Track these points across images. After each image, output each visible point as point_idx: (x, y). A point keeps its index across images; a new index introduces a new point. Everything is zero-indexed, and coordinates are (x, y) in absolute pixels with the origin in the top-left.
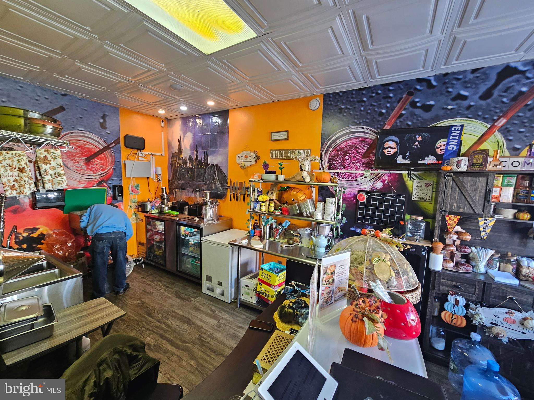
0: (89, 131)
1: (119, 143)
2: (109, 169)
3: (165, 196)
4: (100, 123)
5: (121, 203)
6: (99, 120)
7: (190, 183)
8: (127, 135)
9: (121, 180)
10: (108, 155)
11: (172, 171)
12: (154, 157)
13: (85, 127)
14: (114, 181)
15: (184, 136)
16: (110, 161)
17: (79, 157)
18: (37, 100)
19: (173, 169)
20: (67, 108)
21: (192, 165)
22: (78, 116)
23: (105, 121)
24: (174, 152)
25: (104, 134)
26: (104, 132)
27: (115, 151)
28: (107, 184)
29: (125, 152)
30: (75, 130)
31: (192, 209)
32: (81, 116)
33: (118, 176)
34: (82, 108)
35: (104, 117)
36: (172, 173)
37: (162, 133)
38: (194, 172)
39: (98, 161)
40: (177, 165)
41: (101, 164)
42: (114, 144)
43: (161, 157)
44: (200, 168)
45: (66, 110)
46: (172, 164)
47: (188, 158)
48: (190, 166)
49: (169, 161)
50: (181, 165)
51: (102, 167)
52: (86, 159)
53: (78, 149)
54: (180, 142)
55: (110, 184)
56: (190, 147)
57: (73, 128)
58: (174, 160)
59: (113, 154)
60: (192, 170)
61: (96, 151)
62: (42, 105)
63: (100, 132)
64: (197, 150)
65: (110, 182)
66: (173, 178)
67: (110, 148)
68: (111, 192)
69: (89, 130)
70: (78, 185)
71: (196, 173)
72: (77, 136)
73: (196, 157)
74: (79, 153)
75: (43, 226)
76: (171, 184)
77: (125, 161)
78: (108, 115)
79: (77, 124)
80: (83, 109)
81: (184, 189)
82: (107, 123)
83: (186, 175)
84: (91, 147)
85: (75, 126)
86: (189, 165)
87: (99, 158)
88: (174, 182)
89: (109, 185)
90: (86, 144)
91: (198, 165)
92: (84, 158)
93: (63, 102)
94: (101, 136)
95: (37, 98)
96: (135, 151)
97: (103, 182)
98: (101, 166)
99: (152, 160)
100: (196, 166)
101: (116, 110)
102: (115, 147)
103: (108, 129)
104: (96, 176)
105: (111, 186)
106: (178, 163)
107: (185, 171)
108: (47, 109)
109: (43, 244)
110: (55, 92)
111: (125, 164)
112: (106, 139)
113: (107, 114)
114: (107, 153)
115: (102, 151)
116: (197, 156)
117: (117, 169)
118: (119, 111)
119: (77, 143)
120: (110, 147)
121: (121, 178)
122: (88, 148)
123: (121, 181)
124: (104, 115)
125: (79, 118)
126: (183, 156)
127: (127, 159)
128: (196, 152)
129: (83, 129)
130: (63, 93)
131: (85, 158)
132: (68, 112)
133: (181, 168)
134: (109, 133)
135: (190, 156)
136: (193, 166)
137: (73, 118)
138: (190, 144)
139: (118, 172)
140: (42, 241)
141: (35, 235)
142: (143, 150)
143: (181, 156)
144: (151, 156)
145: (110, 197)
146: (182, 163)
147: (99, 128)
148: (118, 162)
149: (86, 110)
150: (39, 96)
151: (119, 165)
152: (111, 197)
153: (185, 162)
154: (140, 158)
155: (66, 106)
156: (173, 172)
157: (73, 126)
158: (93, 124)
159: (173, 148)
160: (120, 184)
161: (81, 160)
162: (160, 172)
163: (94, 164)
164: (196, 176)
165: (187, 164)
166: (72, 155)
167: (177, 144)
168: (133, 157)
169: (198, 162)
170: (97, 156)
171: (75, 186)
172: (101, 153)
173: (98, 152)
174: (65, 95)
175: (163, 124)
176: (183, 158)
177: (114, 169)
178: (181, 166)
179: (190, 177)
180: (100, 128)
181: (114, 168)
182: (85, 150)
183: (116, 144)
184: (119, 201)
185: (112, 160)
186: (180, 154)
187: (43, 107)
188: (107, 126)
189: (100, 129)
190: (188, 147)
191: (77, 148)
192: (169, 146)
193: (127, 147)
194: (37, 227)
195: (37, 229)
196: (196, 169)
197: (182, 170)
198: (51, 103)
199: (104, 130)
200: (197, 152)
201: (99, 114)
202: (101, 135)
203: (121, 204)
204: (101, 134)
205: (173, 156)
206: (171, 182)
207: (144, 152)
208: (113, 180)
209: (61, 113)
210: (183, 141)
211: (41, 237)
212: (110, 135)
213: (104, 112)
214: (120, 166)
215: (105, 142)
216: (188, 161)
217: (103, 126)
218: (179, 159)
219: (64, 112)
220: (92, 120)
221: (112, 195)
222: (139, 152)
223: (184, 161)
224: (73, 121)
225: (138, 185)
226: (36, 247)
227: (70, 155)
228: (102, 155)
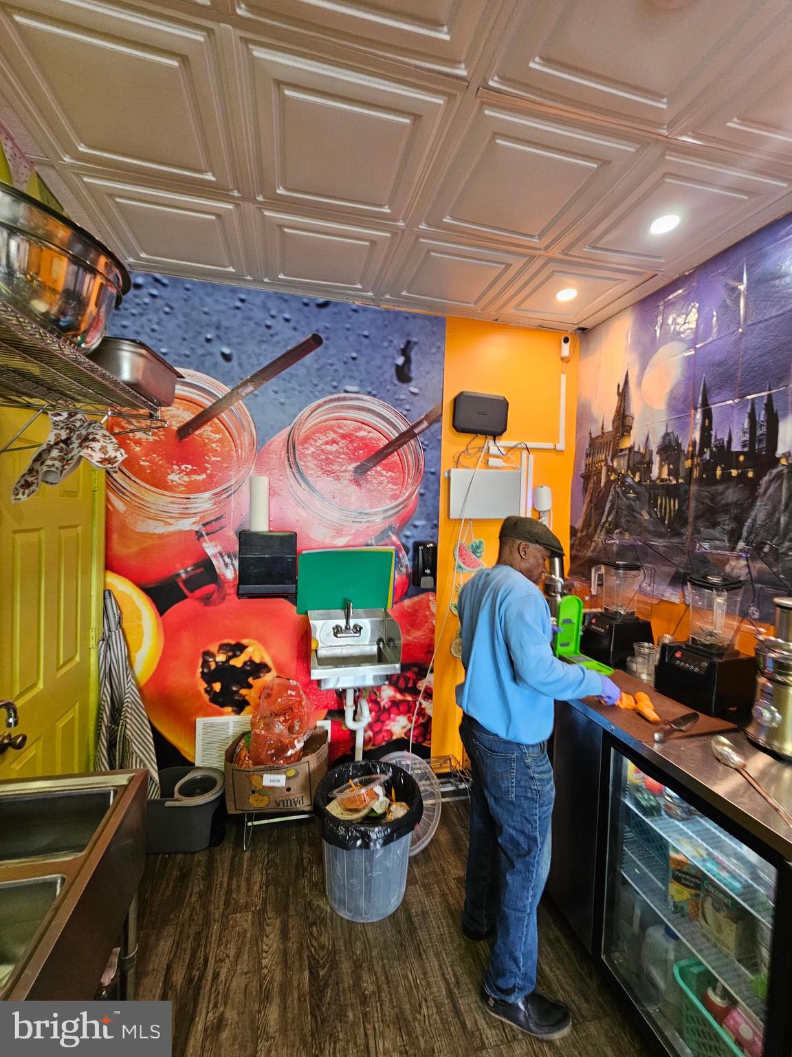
0: (369, 393)
1: (438, 419)
2: (407, 494)
3: (559, 586)
4: (397, 366)
5: (430, 593)
6: (394, 358)
7: (658, 543)
8: (461, 394)
9: (436, 526)
10: (409, 457)
11: (588, 499)
12: (531, 457)
13: (361, 383)
14: (419, 529)
15: (643, 369)
16: (412, 472)
17: (341, 465)
18: (268, 327)
19: (590, 491)
20: (327, 339)
21: (674, 473)
22: (348, 355)
23: (408, 361)
24: (596, 433)
25: (403, 397)
26: (404, 391)
27: (426, 442)
28: (399, 538)
29: (452, 443)
30: (339, 392)
31: (678, 668)
32: (354, 355)
33: (428, 515)
34: (359, 332)
35: (405, 352)
36: (585, 507)
37: (563, 377)
38: (684, 501)
39: (384, 472)
40: (608, 476)
41: (389, 482)
42: (425, 424)
43: (554, 454)
44: (717, 482)
45: (325, 342)
46: (586, 477)
47: (654, 447)
48: (665, 476)
49: (577, 465)
50: (624, 476)
51: (392, 490)
52: (356, 469)
53: (342, 443)
54: (623, 394)
55: (407, 537)
56: (672, 398)
57: (335, 387)
58: (596, 459)
59: (421, 453)
60: (670, 491)
61: (382, 446)
62: (276, 339)
63: (395, 393)
64: (705, 403)
65: (408, 533)
66: (587, 523)
67: (415, 435)
68: (406, 560)
69: (369, 389)
70: (334, 537)
71: (693, 504)
72: (343, 407)
73: (697, 436)
74: (344, 453)
75: (255, 642)
76: (579, 544)
77: (449, 472)
78: (416, 343)
79: (344, 377)
80: (359, 335)
81: (637, 568)
82: (413, 367)
83: (644, 513)
84: (371, 435)
85: (340, 382)
86: (658, 471)
87: (386, 465)
88: (590, 537)
89: (404, 540)
90: (360, 429)
91: (708, 468)
92: (351, 467)
93: (321, 323)
94: (397, 403)
95: (269, 322)
96: (479, 441)
97: (390, 533)
98: (390, 486)
99: (528, 463)
100: (696, 474)
101: (437, 324)
102: (427, 431)
103: (413, 383)
104: (375, 514)
105: (410, 544)
106: (611, 469)
107: (638, 498)
108: (286, 346)
109: (250, 686)
110: (305, 300)
111: (449, 478)
112: (408, 410)
113: (415, 339)
114: (408, 450)
115: (395, 445)
116: (706, 430)
117: (429, 496)
118: (444, 326)
119: (340, 427)
120: (416, 431)
121: (435, 522)
122: (362, 439)
123: (435, 531)
124: (409, 342)
125: (350, 360)
126: (634, 439)
127: (457, 464)
128: (699, 416)
129: (355, 389)
130: (321, 300)
131: (355, 465)
132: (327, 348)
133: (623, 483)
134: (414, 394)
135: (667, 435)
136: (682, 473)
137: (336, 362)
138: (668, 390)
139: (429, 503)
140: (250, 680)
141: (238, 662)
142: (501, 434)
143: (626, 443)
144: (525, 453)
145: (404, 577)
146: (629, 467)
147: (392, 383)
148: (433, 473)
149: (366, 337)
150: (273, 317)
151: (433, 483)
152: (408, 575)
153: (641, 463)
154: (492, 461)
155: (324, 333)
156: (591, 501)
157: (335, 384)
158: (380, 371)
159: (595, 421)
160: (434, 540)
161: (345, 471)
162: (546, 504)
163: (374, 481)
164: (691, 514)
165: (649, 469)
166: (327, 459)
167: (614, 401)
168: (474, 460)
169: (707, 456)
170: (383, 460)
171: (328, 541)
172: (392, 452)
173: (386, 447)
174: (325, 305)
175: (566, 349)
176: (631, 449)
177: (421, 495)
178: (622, 478)
179: (662, 519)
180: (396, 382)
181: (422, 491)
182: (355, 445)
183: (430, 424)
184: (426, 591)
185: (417, 468)
186: (623, 435)
187: (278, 342)
188: (413, 375)
189: (395, 385)
190: (660, 404)
191: (339, 439)
192: (582, 415)
193: (458, 430)
194: (245, 642)
195: (241, 648)
196: (694, 488)
197: (625, 493)
198: (295, 329)
199: (405, 385)
200: (707, 415)
201: (395, 342)
202: (397, 400)
203: (431, 598)
204: (397, 396)
205: (595, 445)
206: (579, 535)
207: (504, 442)
208: (416, 527)
209: (313, 353)
210: (639, 384)
211: (249, 668)
212: (417, 398)
213: (409, 335)
214: (436, 487)
215: (404, 418)
216: (656, 459)
217: (403, 374)
218: (616, 453)
219: (320, 349)
220: (378, 363)
221: (410, 570)
222: (491, 443)
223: (638, 458)
224: (336, 371)
225: (481, 542)
226: (237, 692)
227: (322, 460)
228: (395, 457)
